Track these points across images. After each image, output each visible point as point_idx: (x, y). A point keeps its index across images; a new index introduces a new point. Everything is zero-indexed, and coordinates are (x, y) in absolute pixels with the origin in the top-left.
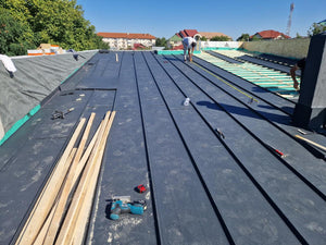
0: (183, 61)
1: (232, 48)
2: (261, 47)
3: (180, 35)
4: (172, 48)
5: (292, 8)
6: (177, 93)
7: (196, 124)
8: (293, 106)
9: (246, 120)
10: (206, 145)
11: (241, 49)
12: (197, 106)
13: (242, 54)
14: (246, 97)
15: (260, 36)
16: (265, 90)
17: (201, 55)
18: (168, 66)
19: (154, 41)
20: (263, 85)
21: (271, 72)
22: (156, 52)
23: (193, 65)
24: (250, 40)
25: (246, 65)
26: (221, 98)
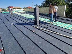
0: (10, 14)
1: (22, 11)
2: (28, 10)
3: (9, 7)
4: (7, 11)
5: (32, 2)
6: (9, 22)
7: (15, 29)
8: (34, 21)
9: (26, 26)
10: (18, 33)
11: (24, 11)
12: (15, 25)
13: (24, 12)
14: (26, 21)
15: (28, 8)
16: (29, 19)
17: (15, 12)
18: (6, 16)
19: (1, 9)
20: (29, 18)
21: (30, 15)
22: (1, 12)
23: (13, 15)
24: (26, 9)
25: (25, 14)
26: (20, 22)
